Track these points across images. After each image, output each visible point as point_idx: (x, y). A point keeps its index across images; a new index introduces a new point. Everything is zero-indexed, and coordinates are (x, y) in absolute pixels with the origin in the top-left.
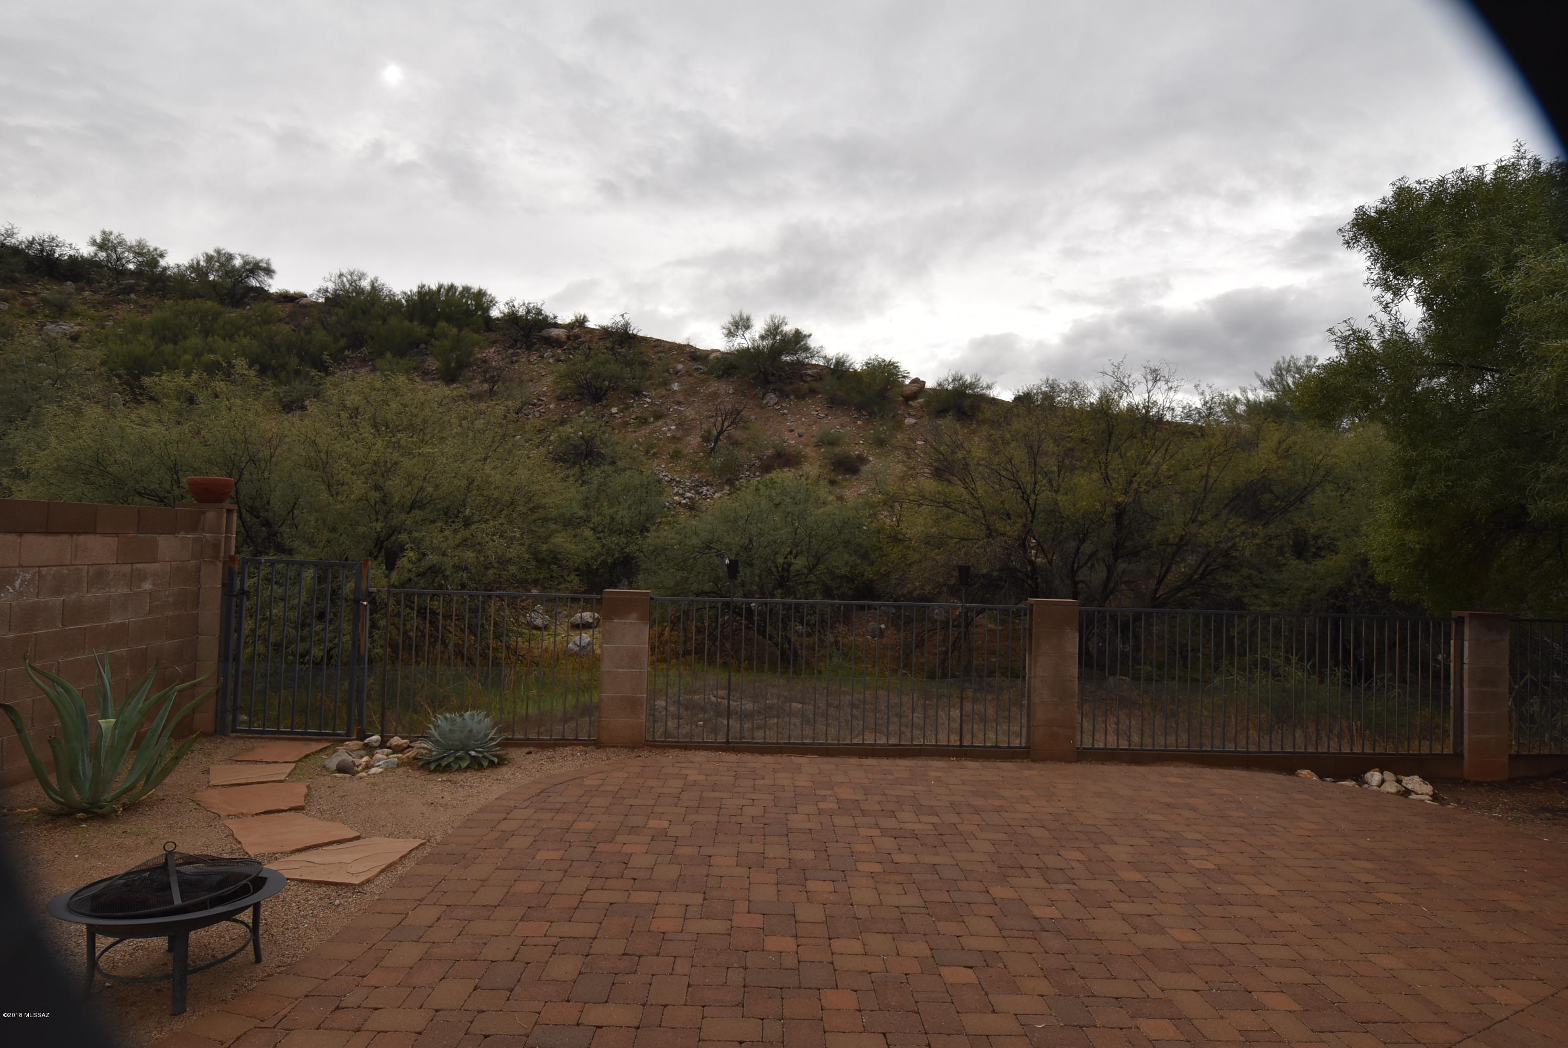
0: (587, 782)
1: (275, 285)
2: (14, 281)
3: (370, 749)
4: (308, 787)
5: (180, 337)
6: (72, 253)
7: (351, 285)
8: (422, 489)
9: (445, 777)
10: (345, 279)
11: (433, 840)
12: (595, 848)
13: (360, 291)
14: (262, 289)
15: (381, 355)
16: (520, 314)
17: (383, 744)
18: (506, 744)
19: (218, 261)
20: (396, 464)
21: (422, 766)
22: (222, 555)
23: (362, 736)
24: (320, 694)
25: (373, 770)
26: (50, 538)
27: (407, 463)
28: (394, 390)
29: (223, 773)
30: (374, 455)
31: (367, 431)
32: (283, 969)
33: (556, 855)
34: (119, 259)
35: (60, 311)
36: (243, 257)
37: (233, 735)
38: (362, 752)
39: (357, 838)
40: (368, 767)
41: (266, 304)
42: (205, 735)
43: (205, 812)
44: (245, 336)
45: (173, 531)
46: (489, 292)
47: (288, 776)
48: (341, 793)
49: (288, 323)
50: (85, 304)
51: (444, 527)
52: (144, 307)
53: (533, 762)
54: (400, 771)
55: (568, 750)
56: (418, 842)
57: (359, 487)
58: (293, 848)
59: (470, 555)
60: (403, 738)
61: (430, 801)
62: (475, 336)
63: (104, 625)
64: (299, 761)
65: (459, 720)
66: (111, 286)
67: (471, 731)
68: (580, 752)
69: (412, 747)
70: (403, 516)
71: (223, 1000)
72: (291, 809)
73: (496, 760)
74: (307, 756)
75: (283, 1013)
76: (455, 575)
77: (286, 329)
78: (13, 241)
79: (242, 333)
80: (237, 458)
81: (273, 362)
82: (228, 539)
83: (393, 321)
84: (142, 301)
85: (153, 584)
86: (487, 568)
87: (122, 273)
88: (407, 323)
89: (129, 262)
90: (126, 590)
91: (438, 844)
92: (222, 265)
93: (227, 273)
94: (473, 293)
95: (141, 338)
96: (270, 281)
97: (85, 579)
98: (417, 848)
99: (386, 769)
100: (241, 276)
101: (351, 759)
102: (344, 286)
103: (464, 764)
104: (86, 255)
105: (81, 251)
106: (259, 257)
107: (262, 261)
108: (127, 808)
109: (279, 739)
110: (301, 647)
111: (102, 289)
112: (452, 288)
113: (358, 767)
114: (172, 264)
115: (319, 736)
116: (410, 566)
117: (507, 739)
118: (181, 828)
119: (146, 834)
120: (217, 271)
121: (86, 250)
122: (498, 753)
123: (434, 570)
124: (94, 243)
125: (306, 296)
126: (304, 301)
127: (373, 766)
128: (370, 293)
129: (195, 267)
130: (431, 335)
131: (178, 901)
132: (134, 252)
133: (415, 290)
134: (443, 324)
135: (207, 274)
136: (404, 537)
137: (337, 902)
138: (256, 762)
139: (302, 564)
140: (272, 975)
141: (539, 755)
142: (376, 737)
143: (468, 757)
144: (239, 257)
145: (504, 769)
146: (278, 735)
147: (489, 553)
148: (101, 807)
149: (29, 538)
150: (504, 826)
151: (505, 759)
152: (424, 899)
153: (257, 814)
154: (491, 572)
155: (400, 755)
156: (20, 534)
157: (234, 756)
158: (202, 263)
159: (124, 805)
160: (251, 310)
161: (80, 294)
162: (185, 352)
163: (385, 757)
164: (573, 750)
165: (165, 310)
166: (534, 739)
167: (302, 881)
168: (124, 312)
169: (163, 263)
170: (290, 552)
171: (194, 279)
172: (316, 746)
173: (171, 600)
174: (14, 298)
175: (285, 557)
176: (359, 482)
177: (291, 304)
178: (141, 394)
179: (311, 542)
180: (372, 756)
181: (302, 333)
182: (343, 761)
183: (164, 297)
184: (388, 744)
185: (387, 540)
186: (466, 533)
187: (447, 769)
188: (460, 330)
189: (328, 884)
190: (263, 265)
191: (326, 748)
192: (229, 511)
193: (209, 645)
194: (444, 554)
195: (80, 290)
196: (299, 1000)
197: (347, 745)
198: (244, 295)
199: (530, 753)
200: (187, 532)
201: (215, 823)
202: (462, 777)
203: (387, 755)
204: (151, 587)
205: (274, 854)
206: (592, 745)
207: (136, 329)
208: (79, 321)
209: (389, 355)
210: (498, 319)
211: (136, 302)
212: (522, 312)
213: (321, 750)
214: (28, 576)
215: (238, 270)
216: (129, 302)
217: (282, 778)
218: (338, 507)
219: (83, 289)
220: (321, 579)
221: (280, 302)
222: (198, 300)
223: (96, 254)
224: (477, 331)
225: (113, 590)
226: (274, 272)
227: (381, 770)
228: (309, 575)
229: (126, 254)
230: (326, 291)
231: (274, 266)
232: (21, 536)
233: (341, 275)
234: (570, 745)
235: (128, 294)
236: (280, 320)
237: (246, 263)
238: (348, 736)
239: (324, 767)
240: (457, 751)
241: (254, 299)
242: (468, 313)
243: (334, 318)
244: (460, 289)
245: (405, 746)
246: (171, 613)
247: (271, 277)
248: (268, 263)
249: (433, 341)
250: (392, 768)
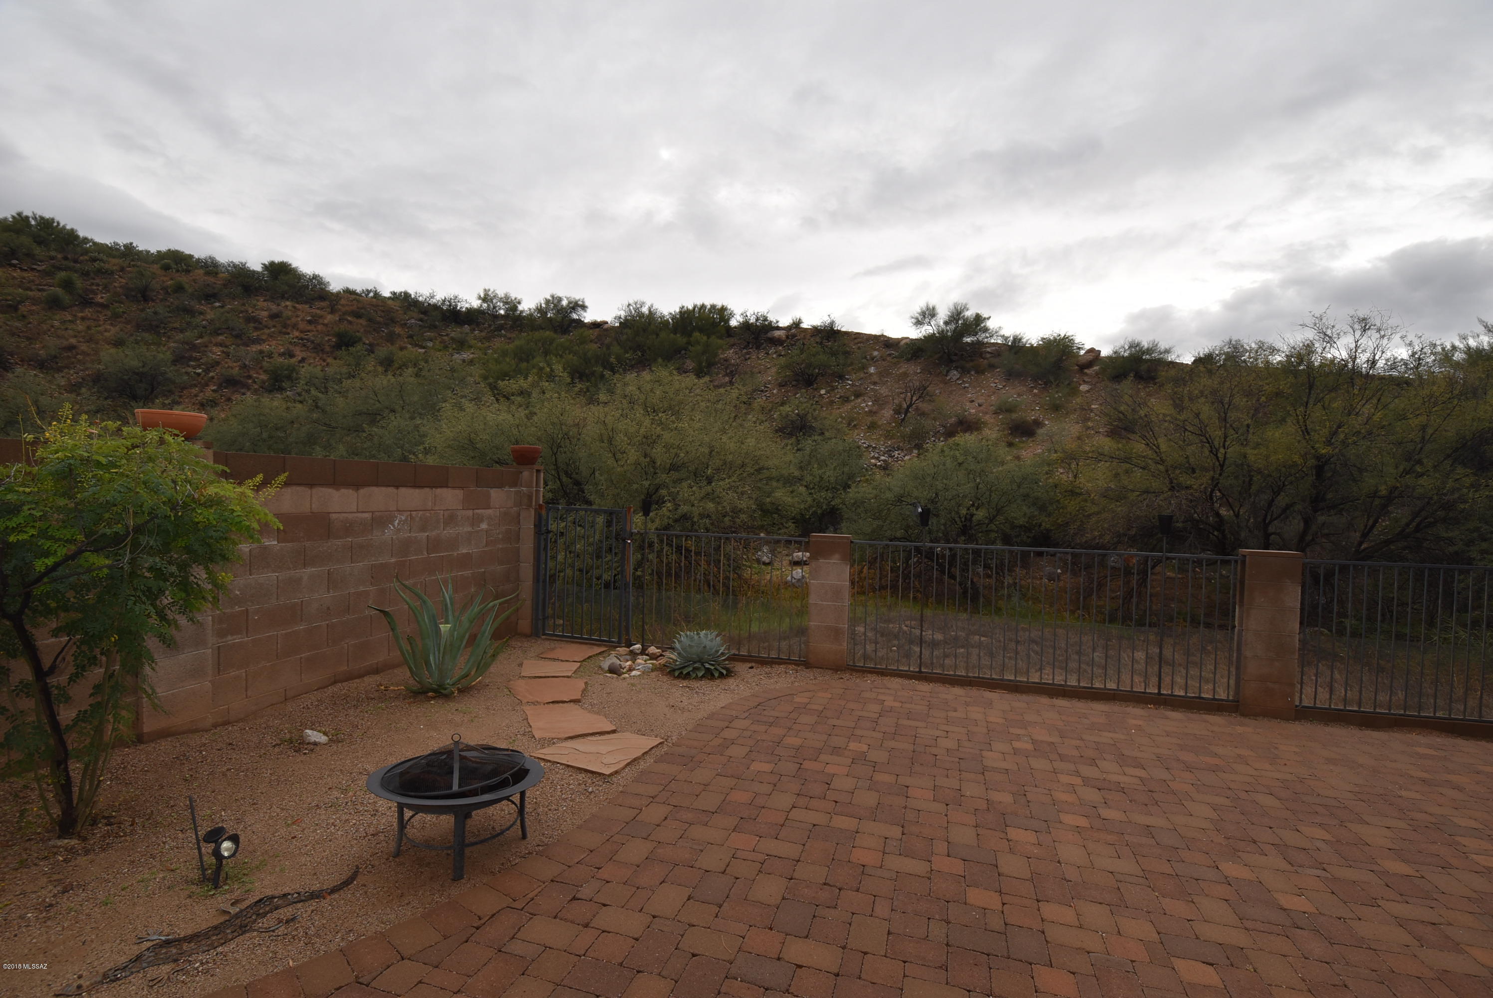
0: (797, 699)
1: (588, 317)
2: (435, 327)
3: (633, 655)
4: (586, 683)
5: (531, 357)
6: (468, 306)
7: (635, 311)
8: (677, 455)
9: (685, 683)
10: (631, 308)
11: (669, 740)
12: (801, 764)
13: (641, 315)
14: (580, 320)
15: (655, 360)
16: (751, 321)
17: (643, 652)
18: (734, 658)
19: (553, 303)
20: (658, 436)
21: (669, 672)
22: (534, 503)
23: (629, 645)
24: (609, 608)
25: (634, 673)
26: (417, 491)
27: (667, 436)
28: (658, 381)
29: (532, 667)
30: (642, 431)
31: (639, 412)
32: (541, 848)
33: (767, 767)
34: (494, 307)
35: (461, 345)
36: (568, 298)
37: (543, 637)
38: (628, 657)
39: (614, 732)
40: (631, 670)
41: (582, 330)
42: (526, 636)
43: (513, 698)
44: (569, 354)
45: (501, 486)
46: (729, 307)
47: (574, 673)
48: (609, 690)
49: (596, 343)
50: (475, 339)
51: (692, 484)
52: (510, 338)
53: (754, 676)
54: (653, 674)
55: (782, 668)
56: (659, 740)
57: (633, 455)
58: (567, 736)
59: (711, 506)
60: (657, 648)
61: (671, 704)
62: (720, 341)
63: (455, 554)
64: (584, 661)
65: (696, 637)
66: (490, 326)
67: (705, 647)
68: (792, 670)
69: (664, 656)
70: (664, 476)
71: (492, 872)
72: (571, 701)
73: (725, 672)
74: (590, 657)
75: (531, 896)
76: (700, 521)
77: (594, 346)
78: (434, 301)
79: (567, 352)
80: (555, 436)
81: (587, 371)
82: (537, 491)
83: (663, 335)
84: (509, 335)
85: (488, 525)
86: (725, 516)
87: (496, 317)
88: (672, 335)
89: (500, 309)
90: (470, 529)
91: (673, 744)
92: (555, 306)
93: (558, 311)
94: (718, 309)
95: (508, 360)
96: (585, 314)
97: (442, 520)
98: (657, 746)
99: (643, 673)
100: (567, 312)
101: (619, 662)
102: (631, 312)
103: (700, 674)
104: (475, 307)
105: (472, 304)
106: (577, 298)
107: (579, 300)
108: (460, 691)
109: (573, 642)
110: (596, 572)
111: (485, 329)
112: (703, 306)
113: (623, 669)
114: (526, 309)
115: (600, 642)
116: (668, 514)
117: (734, 655)
118: (494, 710)
119: (470, 713)
120: (552, 310)
121: (476, 303)
122: (727, 666)
123: (685, 517)
124: (480, 298)
125: (607, 323)
126: (606, 326)
127: (634, 669)
128: (648, 316)
129: (539, 309)
130: (689, 343)
131: (455, 788)
132: (503, 302)
133: (678, 310)
134: (696, 334)
135: (546, 313)
136: (663, 492)
137: (590, 790)
138: (554, 660)
139: (598, 512)
140: (532, 853)
141: (759, 670)
142: (638, 646)
143: (703, 668)
144: (565, 299)
145: (731, 681)
146: (572, 640)
147: (725, 504)
148: (445, 689)
149: (403, 490)
150: (727, 734)
151: (732, 672)
152: (656, 796)
153: (547, 703)
154: (727, 519)
155: (655, 662)
156: (397, 487)
157: (541, 654)
158: (543, 306)
159: (459, 689)
160: (574, 335)
161: (472, 333)
162: (534, 367)
163: (643, 662)
164: (786, 668)
165: (521, 340)
166: (755, 657)
167: (568, 766)
168: (498, 343)
169: (520, 308)
170: (590, 503)
171: (539, 317)
172: (597, 650)
173: (500, 536)
174: (436, 339)
175: (585, 507)
176: (633, 450)
177: (598, 329)
178: (498, 394)
179: (602, 496)
180: (634, 661)
181: (604, 349)
182: (613, 663)
183: (521, 331)
184: (647, 652)
185: (655, 493)
186: (709, 488)
187: (687, 676)
188: (708, 338)
189: (586, 771)
190: (580, 303)
191: (603, 652)
192: (538, 471)
193: (527, 570)
194: (693, 506)
195: (473, 330)
196: (546, 884)
197: (618, 651)
198: (569, 325)
199: (752, 668)
200: (511, 487)
201: (518, 708)
202: (698, 685)
203: (645, 661)
204: (487, 527)
205: (553, 739)
206: (802, 665)
207: (504, 354)
208: (472, 351)
209: (660, 360)
210: (735, 327)
211: (505, 336)
212: (752, 320)
213: (600, 653)
214: (403, 518)
215: (565, 308)
216: (501, 336)
217: (570, 675)
218: (619, 469)
219: (474, 330)
220: (609, 524)
221: (591, 328)
222: (541, 331)
223: (481, 306)
224: (720, 338)
225: (461, 528)
226: (587, 307)
227: (639, 673)
228: (600, 520)
229: (499, 304)
230: (620, 318)
231: (587, 304)
232: (397, 489)
233: (629, 305)
234: (785, 663)
235: (500, 331)
236: (591, 341)
237: (570, 303)
238: (619, 644)
239: (600, 667)
240: (695, 662)
241: (575, 327)
242: (715, 324)
243: (625, 337)
244: (709, 307)
245: (658, 654)
246: (501, 546)
247: (585, 311)
248: (583, 302)
249: (690, 347)
250: (648, 672)
